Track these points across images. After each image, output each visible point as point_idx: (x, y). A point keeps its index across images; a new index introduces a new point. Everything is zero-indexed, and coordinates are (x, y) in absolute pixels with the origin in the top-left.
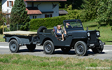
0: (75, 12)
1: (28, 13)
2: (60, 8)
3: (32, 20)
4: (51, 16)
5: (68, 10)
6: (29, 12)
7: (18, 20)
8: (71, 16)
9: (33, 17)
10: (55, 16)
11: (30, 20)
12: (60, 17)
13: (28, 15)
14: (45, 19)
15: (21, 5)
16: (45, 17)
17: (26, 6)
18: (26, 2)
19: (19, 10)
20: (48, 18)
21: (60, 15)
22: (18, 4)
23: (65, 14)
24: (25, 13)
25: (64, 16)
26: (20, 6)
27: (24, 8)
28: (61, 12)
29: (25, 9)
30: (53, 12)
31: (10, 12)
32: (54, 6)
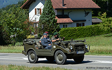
0: (110, 21)
1: (58, 22)
2: (93, 16)
3: (63, 29)
4: (83, 25)
5: (102, 18)
6: (59, 20)
7: (47, 29)
8: (106, 25)
9: (64, 26)
10: (88, 25)
11: (60, 29)
12: (93, 26)
13: (58, 24)
14: (77, 28)
15: (50, 12)
16: (77, 26)
17: (56, 14)
18: (56, 9)
19: (48, 19)
20: (80, 27)
21: (93, 24)
22: (47, 12)
23: (99, 23)
24: (55, 21)
25: (98, 25)
26: (49, 14)
27: (53, 16)
28: (94, 21)
29: (55, 17)
30: (86, 20)
31: (38, 20)
32: (87, 14)
